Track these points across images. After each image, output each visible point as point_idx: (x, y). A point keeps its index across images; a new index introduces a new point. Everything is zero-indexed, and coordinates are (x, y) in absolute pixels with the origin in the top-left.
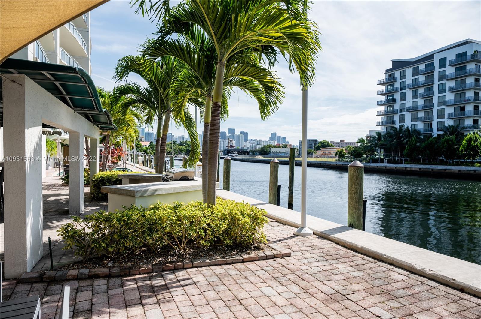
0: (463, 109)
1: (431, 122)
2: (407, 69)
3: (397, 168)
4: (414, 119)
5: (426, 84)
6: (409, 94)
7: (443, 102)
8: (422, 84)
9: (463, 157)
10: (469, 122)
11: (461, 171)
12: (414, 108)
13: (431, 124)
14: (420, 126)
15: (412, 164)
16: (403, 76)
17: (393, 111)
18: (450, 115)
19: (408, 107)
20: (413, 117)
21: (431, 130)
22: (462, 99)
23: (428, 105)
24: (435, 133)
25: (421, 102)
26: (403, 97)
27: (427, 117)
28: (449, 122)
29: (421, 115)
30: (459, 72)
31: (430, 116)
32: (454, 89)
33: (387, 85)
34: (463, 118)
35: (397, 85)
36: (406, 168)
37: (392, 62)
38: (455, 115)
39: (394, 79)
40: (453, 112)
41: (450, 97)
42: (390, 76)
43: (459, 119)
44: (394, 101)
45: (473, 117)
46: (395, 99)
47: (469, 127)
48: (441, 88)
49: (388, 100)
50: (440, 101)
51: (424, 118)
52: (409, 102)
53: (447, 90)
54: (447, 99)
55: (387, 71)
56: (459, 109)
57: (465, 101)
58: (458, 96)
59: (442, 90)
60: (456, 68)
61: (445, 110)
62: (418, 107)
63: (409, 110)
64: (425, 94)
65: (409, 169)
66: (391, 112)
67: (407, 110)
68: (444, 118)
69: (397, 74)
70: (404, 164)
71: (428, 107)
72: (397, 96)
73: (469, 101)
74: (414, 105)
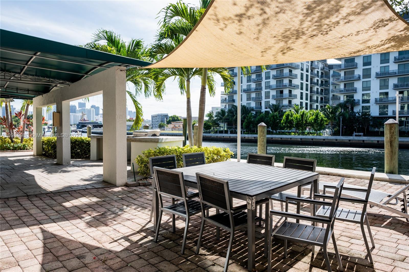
0: (282, 92)
1: (260, 101)
4: (249, 99)
5: (256, 71)
7: (268, 86)
8: (254, 71)
9: (283, 128)
10: (286, 102)
11: (282, 139)
12: (248, 89)
13: (261, 103)
14: (253, 104)
15: (249, 134)
17: (233, 92)
18: (273, 96)
19: (244, 89)
20: (248, 97)
21: (261, 108)
22: (281, 84)
23: (258, 88)
24: (263, 110)
25: (253, 86)
27: (257, 98)
28: (273, 102)
29: (253, 95)
31: (260, 96)
32: (276, 77)
34: (282, 99)
36: (245, 137)
38: (277, 96)
40: (276, 94)
41: (273, 82)
43: (279, 100)
44: (234, 83)
45: (288, 98)
47: (286, 106)
48: (267, 76)
50: (267, 85)
51: (256, 98)
52: (245, 85)
53: (271, 77)
54: (271, 84)
56: (279, 92)
57: (283, 86)
58: (279, 82)
59: (268, 77)
61: (270, 92)
62: (251, 89)
63: (245, 91)
64: (256, 79)
65: (247, 138)
66: (231, 93)
67: (244, 91)
68: (269, 98)
70: (243, 134)
71: (258, 89)
72: (236, 80)
73: (285, 87)
74: (248, 87)
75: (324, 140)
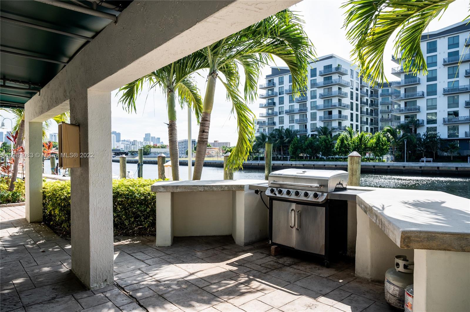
0: (330, 113)
1: (305, 124)
2: (284, 76)
3: (284, 165)
4: (292, 121)
6: (286, 98)
7: (314, 107)
9: (335, 154)
10: (335, 124)
12: (291, 111)
13: (306, 126)
14: (297, 127)
15: (296, 161)
16: (281, 82)
17: (273, 114)
18: (320, 117)
19: (286, 110)
20: (291, 119)
21: (306, 131)
22: (330, 104)
23: (302, 109)
24: (309, 133)
25: (297, 106)
26: (281, 101)
27: (302, 120)
28: (320, 124)
29: (297, 117)
30: (327, 82)
31: (305, 118)
32: (324, 96)
33: (267, 89)
34: (330, 120)
35: (276, 90)
36: (291, 164)
37: (271, 69)
38: (325, 118)
39: (274, 85)
40: (323, 115)
41: (320, 102)
42: (270, 81)
43: (328, 121)
44: (274, 104)
45: (338, 120)
46: (275, 103)
47: (336, 128)
48: (313, 95)
49: (269, 104)
50: (313, 106)
51: (300, 120)
52: (286, 106)
53: (318, 96)
54: (318, 104)
55: (267, 76)
56: (327, 113)
57: (332, 106)
58: (327, 102)
59: (313, 97)
60: (324, 78)
61: (316, 113)
62: (294, 110)
63: (288, 112)
64: (300, 99)
65: (294, 165)
66: (271, 114)
67: (286, 112)
68: (316, 120)
69: (276, 80)
70: (289, 161)
71: (303, 111)
72: (276, 100)
73: (334, 107)
74: (291, 108)
75: (389, 166)
